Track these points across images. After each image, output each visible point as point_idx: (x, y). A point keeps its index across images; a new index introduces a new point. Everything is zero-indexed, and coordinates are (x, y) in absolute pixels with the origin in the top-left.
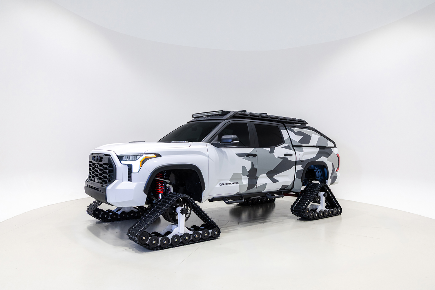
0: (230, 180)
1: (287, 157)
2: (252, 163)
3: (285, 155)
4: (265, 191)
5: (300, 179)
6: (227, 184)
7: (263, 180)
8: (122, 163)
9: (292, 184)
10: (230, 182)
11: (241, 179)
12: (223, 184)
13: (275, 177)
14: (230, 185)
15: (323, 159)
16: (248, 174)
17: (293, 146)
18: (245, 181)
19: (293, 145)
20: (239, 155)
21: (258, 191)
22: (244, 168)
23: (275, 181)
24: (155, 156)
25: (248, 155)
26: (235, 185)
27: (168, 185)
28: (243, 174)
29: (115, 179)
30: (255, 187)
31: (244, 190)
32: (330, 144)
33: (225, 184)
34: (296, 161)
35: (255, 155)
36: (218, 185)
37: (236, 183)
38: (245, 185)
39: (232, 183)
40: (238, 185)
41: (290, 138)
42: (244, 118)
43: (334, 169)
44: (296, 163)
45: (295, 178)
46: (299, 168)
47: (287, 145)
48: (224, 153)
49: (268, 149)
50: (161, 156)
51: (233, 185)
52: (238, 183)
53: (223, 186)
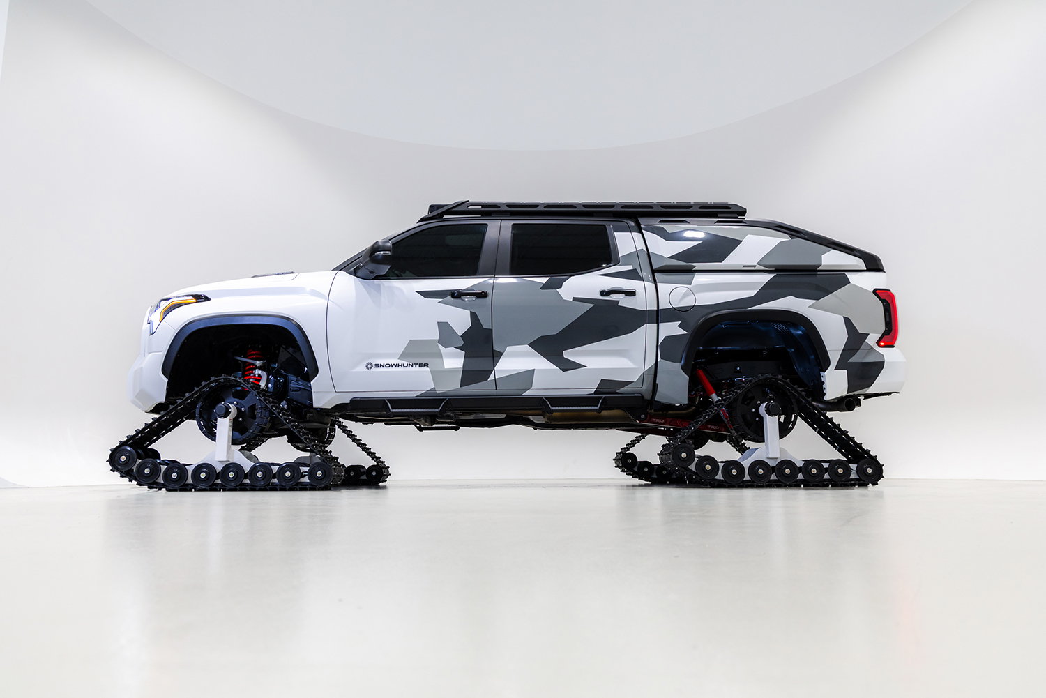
0: (401, 357)
1: (614, 297)
2: (474, 314)
3: (603, 293)
4: (528, 393)
5: (680, 364)
6: (391, 366)
7: (519, 361)
9: (650, 378)
10: (400, 362)
11: (440, 356)
12: (377, 366)
13: (568, 355)
14: (400, 369)
15: (788, 304)
16: (461, 343)
17: (654, 272)
18: (454, 361)
19: (655, 268)
20: (427, 294)
22: (444, 327)
23: (569, 366)
24: (195, 301)
25: (457, 295)
26: (417, 369)
27: (258, 372)
28: (444, 342)
30: (492, 378)
31: (452, 385)
33: (384, 366)
34: (656, 310)
35: (483, 295)
36: (362, 368)
37: (421, 365)
38: (453, 371)
39: (405, 363)
40: (425, 369)
41: (648, 252)
43: (857, 335)
44: (658, 316)
45: (659, 359)
46: (672, 329)
47: (630, 267)
49: (541, 280)
50: (208, 299)
51: (410, 369)
52: (427, 365)
53: (374, 369)
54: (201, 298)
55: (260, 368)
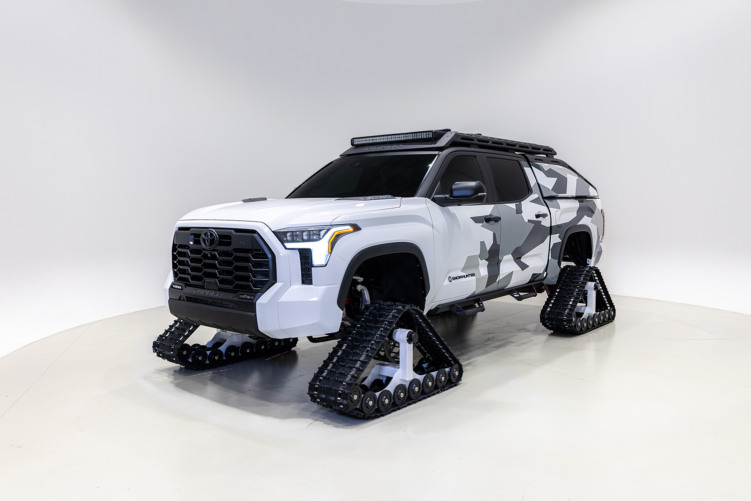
0: (464, 269)
1: (540, 219)
2: (494, 234)
3: (538, 216)
4: (510, 286)
5: (557, 260)
6: (460, 277)
7: (508, 265)
8: (287, 247)
9: (545, 269)
10: (463, 274)
11: (477, 266)
12: (454, 279)
13: (524, 259)
14: (463, 280)
15: (586, 221)
16: (487, 256)
17: (544, 198)
18: (483, 270)
19: (544, 196)
20: (476, 220)
21: (501, 286)
22: (483, 244)
23: (524, 267)
24: (352, 230)
25: (488, 220)
26: (470, 278)
27: (359, 287)
28: (481, 256)
29: (275, 280)
30: (498, 280)
31: (483, 287)
32: (592, 192)
33: (456, 278)
34: (551, 226)
35: (497, 220)
36: (447, 282)
37: (471, 275)
38: (484, 277)
39: (465, 274)
40: (474, 278)
41: (538, 183)
42: (468, 145)
43: (599, 237)
44: (551, 230)
45: (550, 258)
46: (556, 239)
47: (536, 196)
48: (452, 216)
49: (513, 206)
50: (360, 229)
51: (468, 279)
52: (473, 275)
53: (453, 281)
54: (356, 228)
55: (362, 284)
